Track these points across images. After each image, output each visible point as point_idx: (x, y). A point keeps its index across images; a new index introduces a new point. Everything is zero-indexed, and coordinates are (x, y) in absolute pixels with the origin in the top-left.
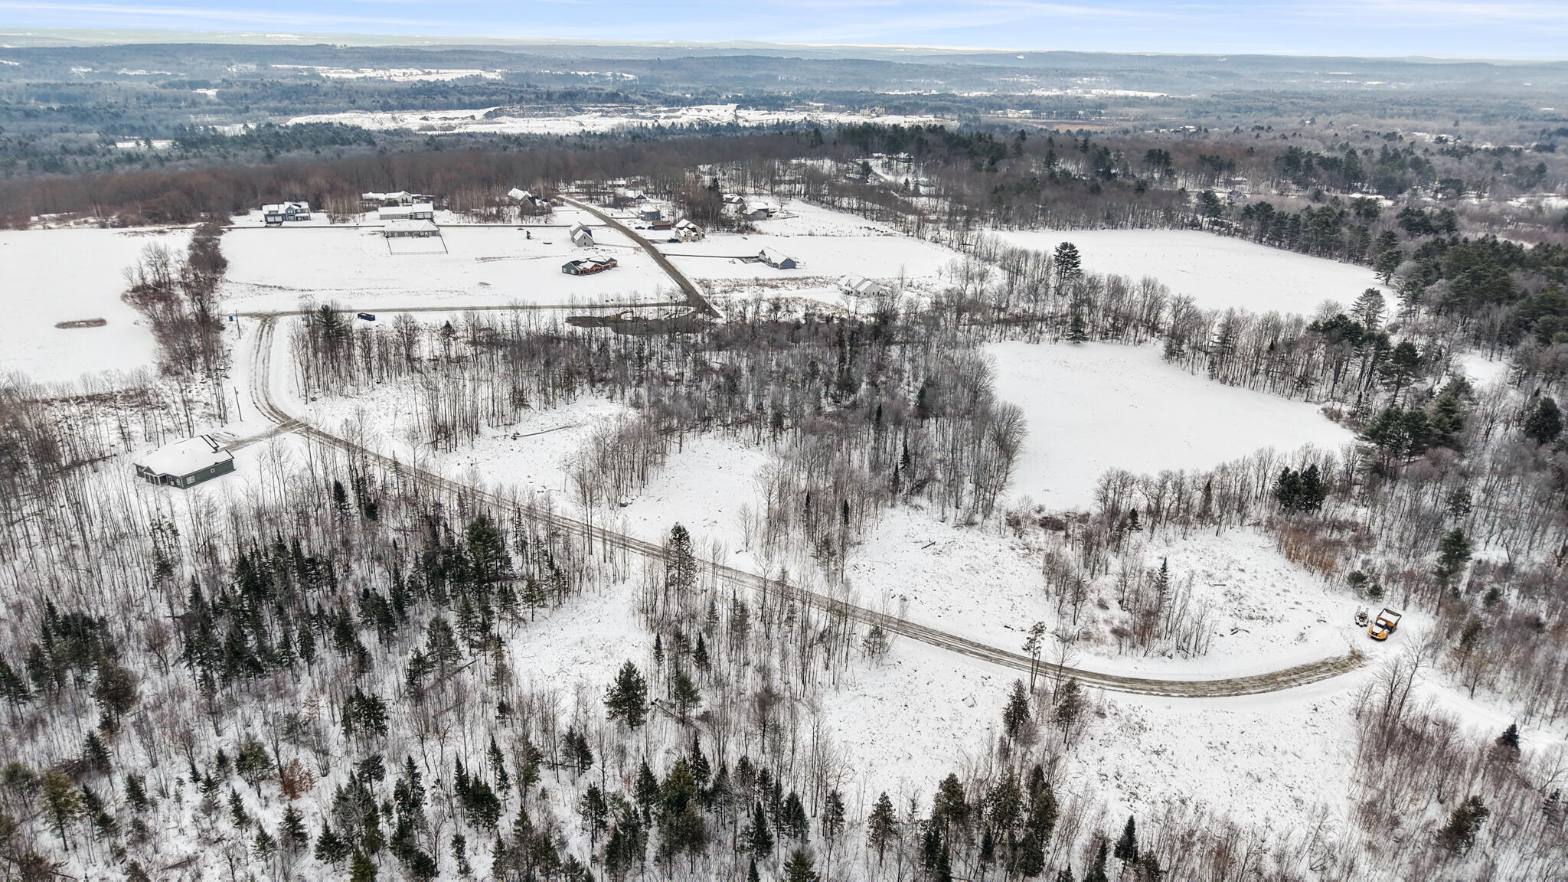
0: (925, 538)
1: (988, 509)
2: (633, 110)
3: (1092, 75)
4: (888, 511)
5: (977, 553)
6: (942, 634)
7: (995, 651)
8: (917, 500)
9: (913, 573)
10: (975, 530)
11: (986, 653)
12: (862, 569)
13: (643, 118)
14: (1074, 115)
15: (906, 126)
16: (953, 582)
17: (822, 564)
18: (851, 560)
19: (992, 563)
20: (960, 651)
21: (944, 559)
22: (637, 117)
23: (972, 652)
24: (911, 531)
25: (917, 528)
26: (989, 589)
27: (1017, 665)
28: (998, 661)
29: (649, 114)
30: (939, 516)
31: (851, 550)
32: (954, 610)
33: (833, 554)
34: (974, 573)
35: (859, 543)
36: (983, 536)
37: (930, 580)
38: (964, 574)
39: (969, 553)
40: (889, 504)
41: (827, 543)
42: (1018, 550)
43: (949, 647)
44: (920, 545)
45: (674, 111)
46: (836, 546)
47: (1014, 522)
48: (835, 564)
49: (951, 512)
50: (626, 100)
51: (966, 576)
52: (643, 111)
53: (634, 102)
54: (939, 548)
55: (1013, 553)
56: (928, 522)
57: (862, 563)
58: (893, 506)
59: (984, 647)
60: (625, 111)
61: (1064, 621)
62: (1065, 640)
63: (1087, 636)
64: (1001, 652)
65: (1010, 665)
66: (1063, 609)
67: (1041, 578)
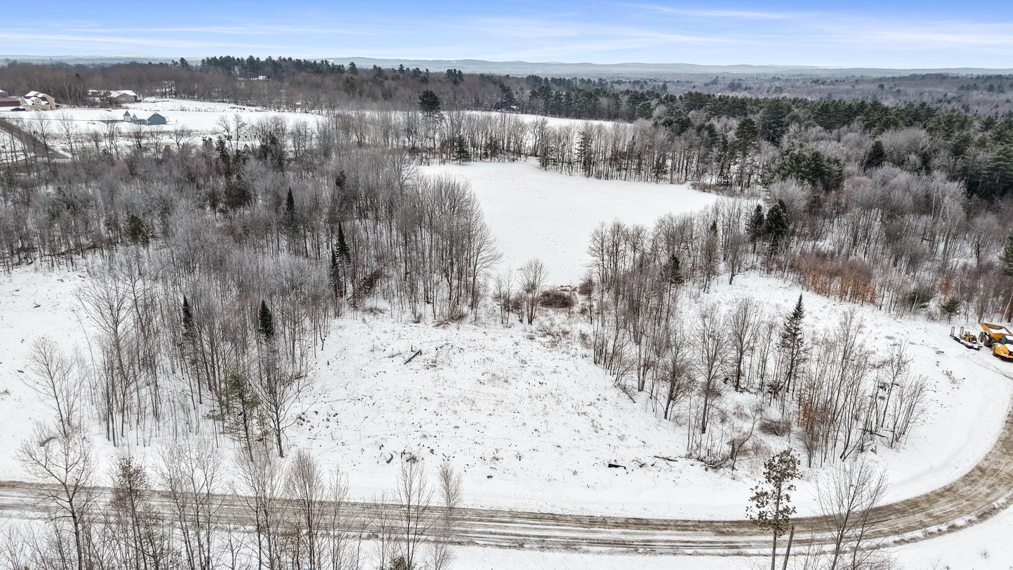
0: (403, 346)
1: (475, 295)
4: (335, 323)
5: (487, 354)
6: (515, 515)
7: (627, 523)
8: (369, 302)
9: (406, 407)
10: (466, 325)
11: (616, 534)
12: (315, 420)
16: (479, 405)
17: (231, 431)
18: (291, 409)
19: (515, 362)
20: (570, 546)
21: (446, 372)
23: (592, 542)
24: (377, 343)
25: (384, 338)
26: (539, 405)
27: (687, 544)
28: (649, 547)
30: (408, 315)
31: (290, 391)
32: (507, 455)
33: (254, 403)
34: (502, 383)
35: (299, 377)
36: (482, 329)
37: (441, 411)
38: (487, 388)
39: (478, 355)
40: (331, 312)
41: (237, 384)
42: (538, 339)
43: (544, 544)
44: (399, 360)
46: (256, 386)
47: (510, 305)
48: (262, 422)
49: (425, 310)
51: (493, 390)
54: (431, 356)
55: (535, 344)
56: (398, 327)
57: (313, 409)
58: (337, 315)
59: (604, 522)
61: (685, 430)
62: (714, 465)
63: (737, 449)
64: (640, 523)
65: (674, 549)
66: (675, 409)
67: (599, 370)
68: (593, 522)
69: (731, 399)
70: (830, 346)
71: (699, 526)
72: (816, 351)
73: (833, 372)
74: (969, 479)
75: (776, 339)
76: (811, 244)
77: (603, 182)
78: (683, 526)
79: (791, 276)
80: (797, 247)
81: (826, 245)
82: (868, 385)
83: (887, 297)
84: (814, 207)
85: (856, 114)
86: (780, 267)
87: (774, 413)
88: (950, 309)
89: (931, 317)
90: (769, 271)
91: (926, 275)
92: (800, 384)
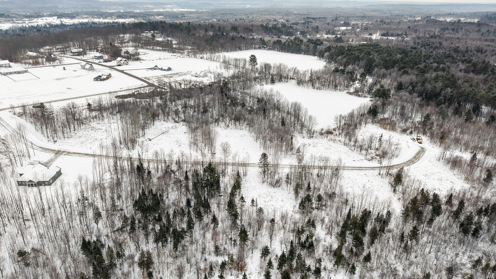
2: (12, 20)
3: (170, 5)
5: (323, 144)
10: (315, 138)
13: (18, 23)
14: (177, 17)
15: (127, 22)
22: (15, 23)
29: (20, 22)
38: (327, 150)
39: (321, 145)
45: (31, 20)
50: (8, 16)
52: (18, 20)
53: (12, 17)
60: (9, 21)
61: (364, 156)
62: (369, 160)
63: (372, 158)
64: (360, 167)
65: (366, 170)
66: (361, 153)
67: (345, 147)
68: (354, 167)
69: (370, 151)
70: (387, 141)
71: (368, 167)
72: (385, 142)
73: (387, 146)
74: (407, 162)
75: (378, 140)
76: (382, 115)
77: (319, 91)
78: (366, 168)
79: (378, 125)
80: (380, 116)
81: (386, 116)
82: (393, 148)
83: (399, 130)
84: (384, 104)
85: (396, 63)
86: (375, 123)
87: (378, 153)
88: (411, 133)
89: (407, 134)
90: (373, 123)
91: (408, 124)
92: (381, 149)
